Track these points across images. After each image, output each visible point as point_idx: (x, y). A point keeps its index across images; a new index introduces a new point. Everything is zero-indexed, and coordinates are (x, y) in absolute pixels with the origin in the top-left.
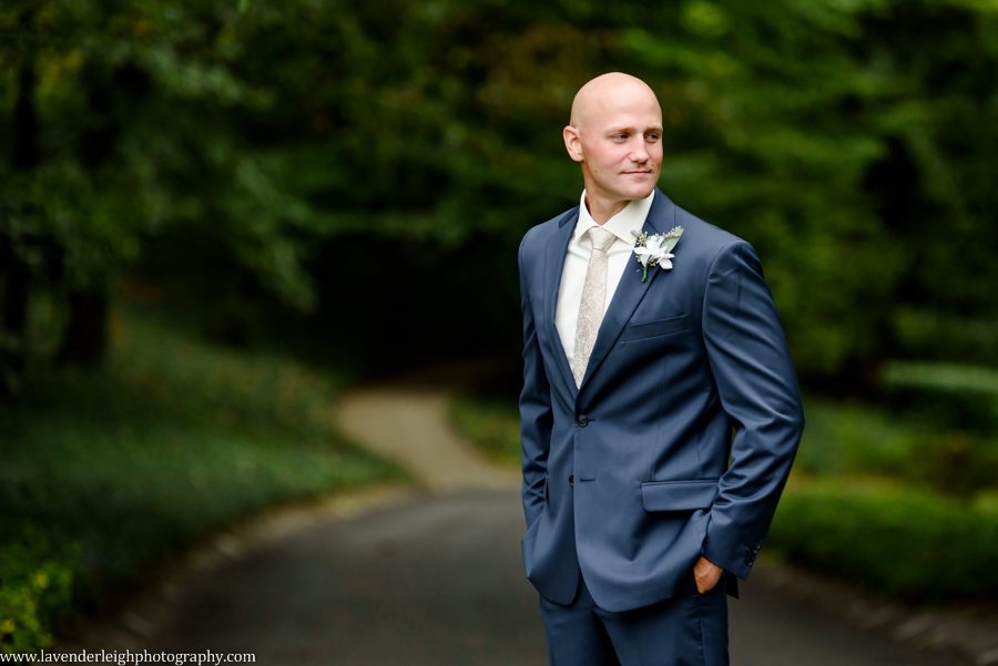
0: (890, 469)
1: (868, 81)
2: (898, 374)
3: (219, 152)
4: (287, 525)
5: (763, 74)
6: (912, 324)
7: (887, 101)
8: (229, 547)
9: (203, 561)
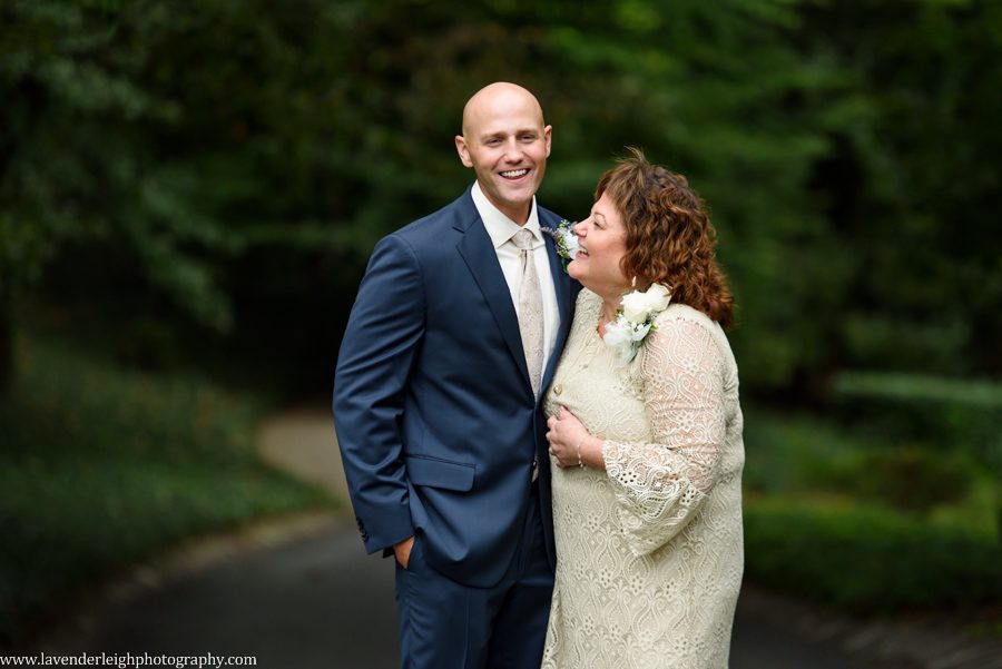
0: (841, 484)
1: (813, 74)
2: (849, 384)
3: (123, 169)
4: (209, 554)
5: (699, 70)
6: (863, 332)
7: (832, 95)
8: (148, 578)
9: (121, 592)
